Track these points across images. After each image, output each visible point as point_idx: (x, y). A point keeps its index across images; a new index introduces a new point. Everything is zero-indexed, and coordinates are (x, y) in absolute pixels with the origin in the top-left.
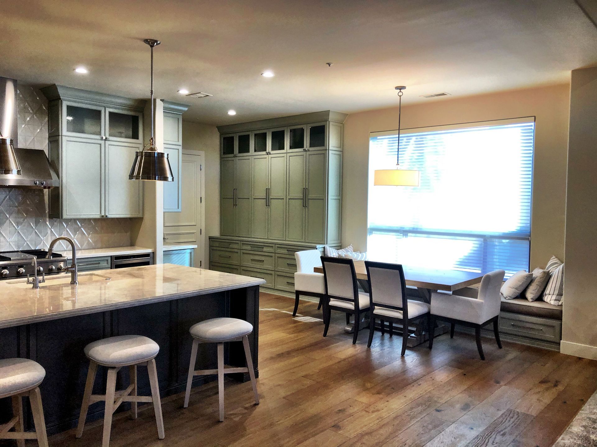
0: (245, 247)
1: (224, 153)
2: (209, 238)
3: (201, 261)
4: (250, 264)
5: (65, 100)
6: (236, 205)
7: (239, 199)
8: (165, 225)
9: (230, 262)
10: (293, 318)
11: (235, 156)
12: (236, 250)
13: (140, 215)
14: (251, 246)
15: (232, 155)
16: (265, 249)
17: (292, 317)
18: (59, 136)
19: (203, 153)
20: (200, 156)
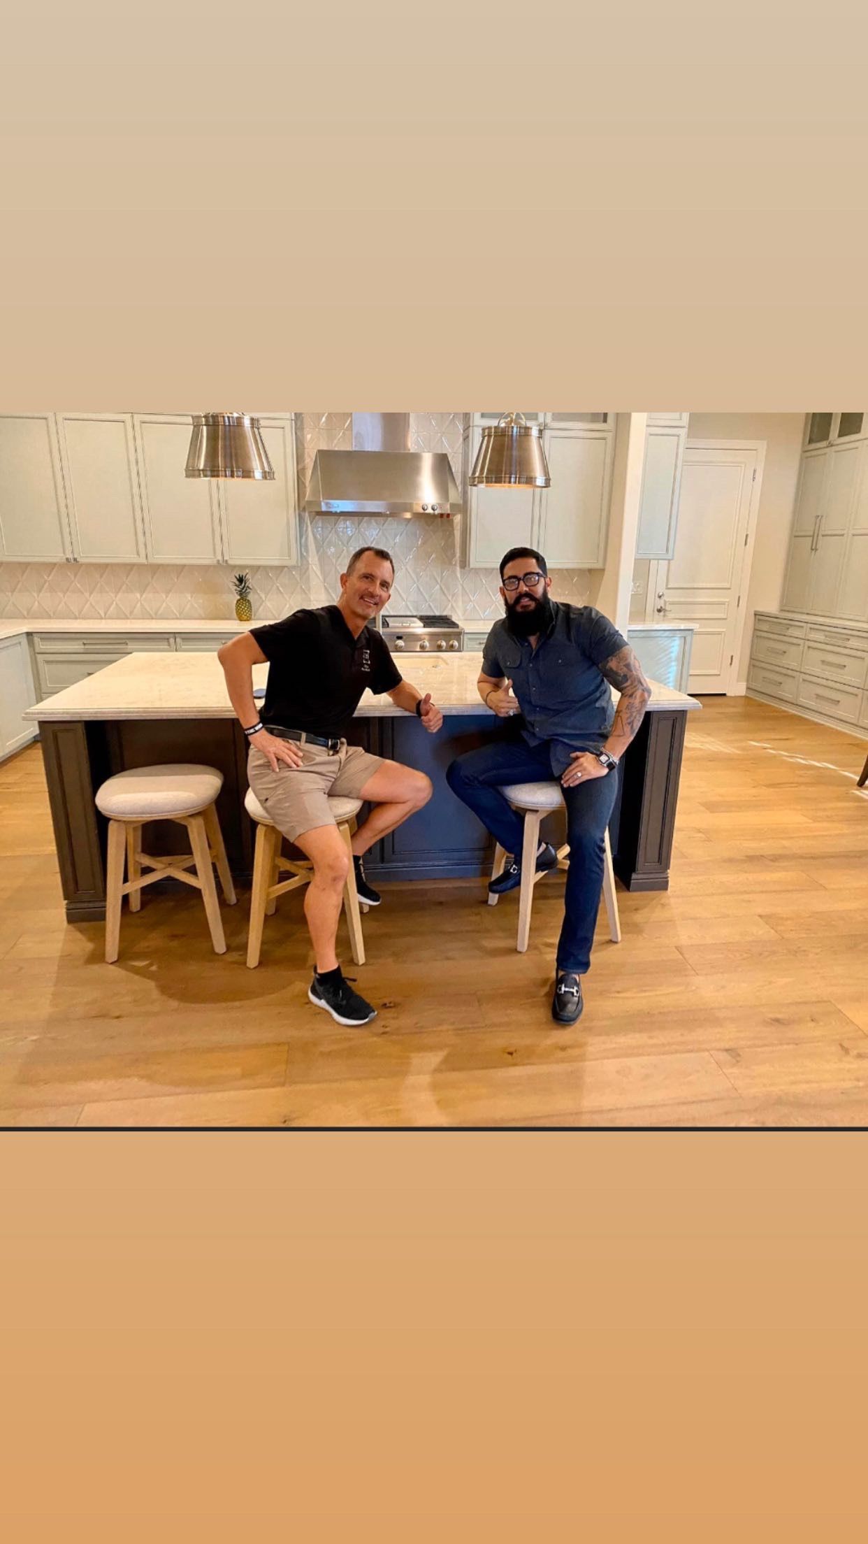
0: (813, 636)
1: (811, 441)
2: (755, 615)
3: (732, 657)
4: (817, 670)
6: (816, 550)
7: (825, 537)
8: (669, 586)
9: (785, 661)
10: (857, 790)
11: (831, 445)
12: (795, 641)
13: (599, 566)
14: (827, 633)
15: (824, 444)
16: (853, 643)
17: (856, 787)
18: (469, 426)
19: (762, 446)
20: (755, 452)
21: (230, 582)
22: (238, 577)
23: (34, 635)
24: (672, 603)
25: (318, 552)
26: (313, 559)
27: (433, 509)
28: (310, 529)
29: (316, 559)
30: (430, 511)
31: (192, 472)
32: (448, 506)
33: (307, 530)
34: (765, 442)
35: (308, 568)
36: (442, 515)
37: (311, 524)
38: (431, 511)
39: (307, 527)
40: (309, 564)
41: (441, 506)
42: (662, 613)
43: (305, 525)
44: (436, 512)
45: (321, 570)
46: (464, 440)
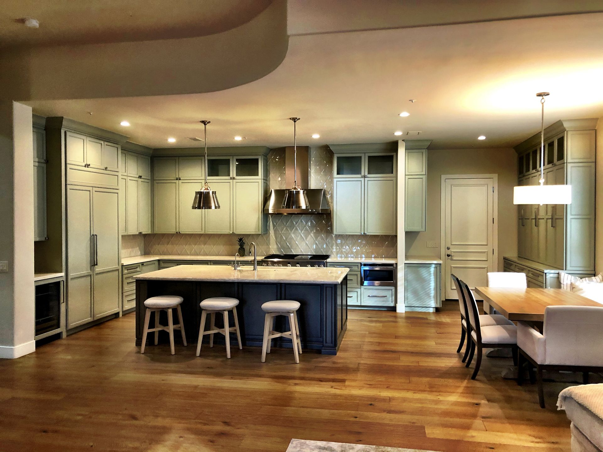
1: (520, 173)
2: (503, 258)
5: (336, 153)
6: (524, 226)
7: (526, 220)
8: (452, 244)
11: (524, 176)
18: (333, 178)
19: (495, 176)
20: (492, 179)
21: (236, 240)
22: (240, 238)
23: (161, 261)
24: (454, 252)
26: (272, 232)
29: (273, 231)
31: (194, 208)
33: (270, 219)
34: (497, 175)
39: (269, 223)
40: (270, 233)
42: (450, 257)
45: (275, 235)
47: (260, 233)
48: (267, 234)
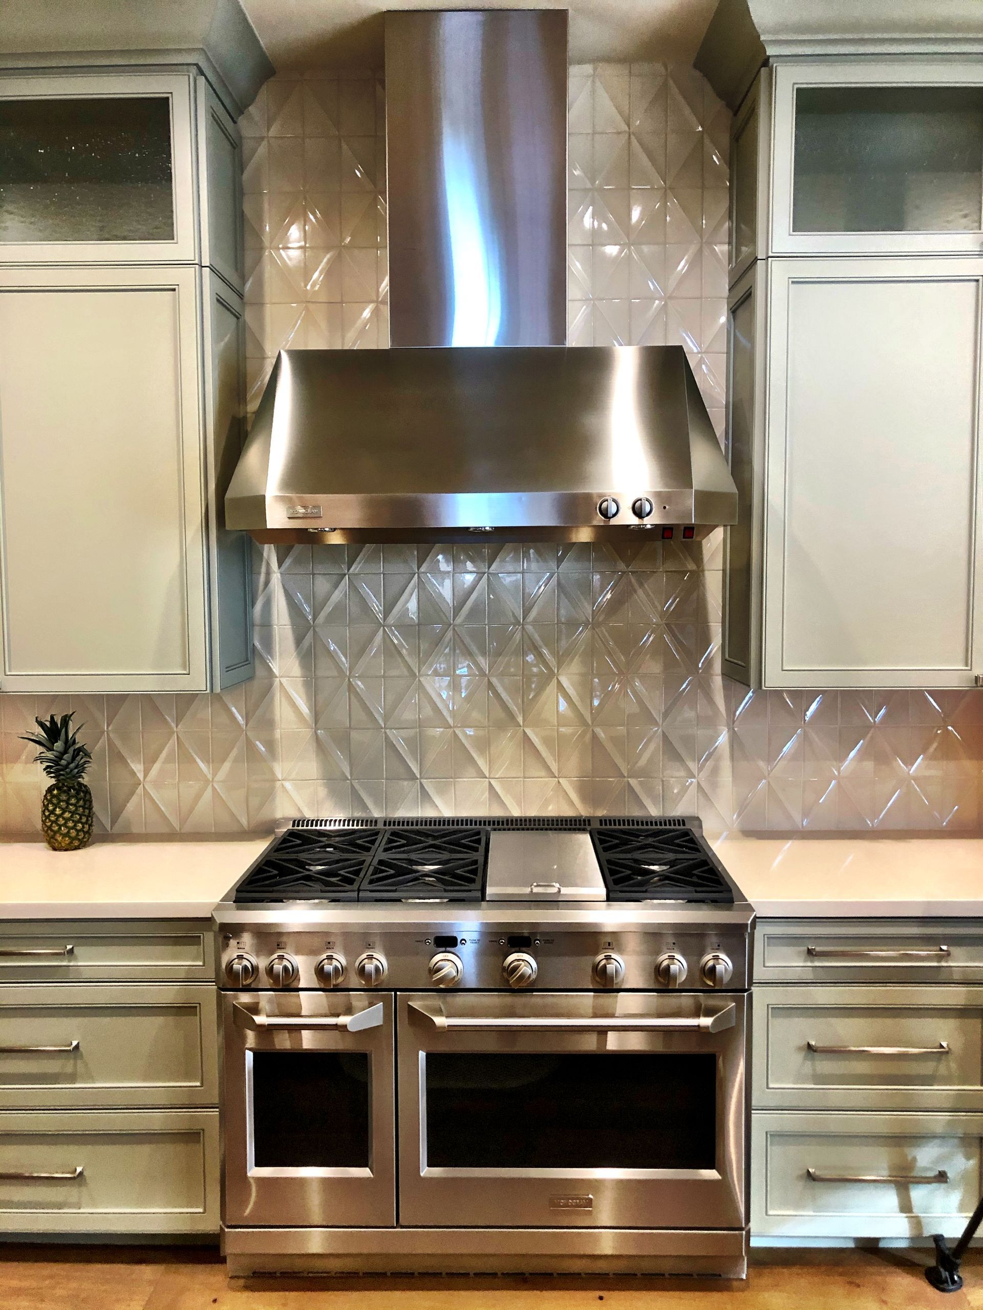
5: (792, 62)
18: (756, 259)
22: (47, 721)
25: (298, 641)
27: (638, 512)
28: (276, 577)
30: (627, 518)
32: (691, 503)
35: (270, 686)
36: (664, 532)
37: (280, 566)
38: (633, 520)
39: (268, 574)
41: (664, 499)
43: (263, 570)
44: (649, 522)
46: (734, 311)
47: (198, 681)
48: (256, 685)
